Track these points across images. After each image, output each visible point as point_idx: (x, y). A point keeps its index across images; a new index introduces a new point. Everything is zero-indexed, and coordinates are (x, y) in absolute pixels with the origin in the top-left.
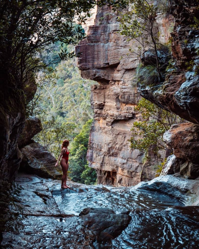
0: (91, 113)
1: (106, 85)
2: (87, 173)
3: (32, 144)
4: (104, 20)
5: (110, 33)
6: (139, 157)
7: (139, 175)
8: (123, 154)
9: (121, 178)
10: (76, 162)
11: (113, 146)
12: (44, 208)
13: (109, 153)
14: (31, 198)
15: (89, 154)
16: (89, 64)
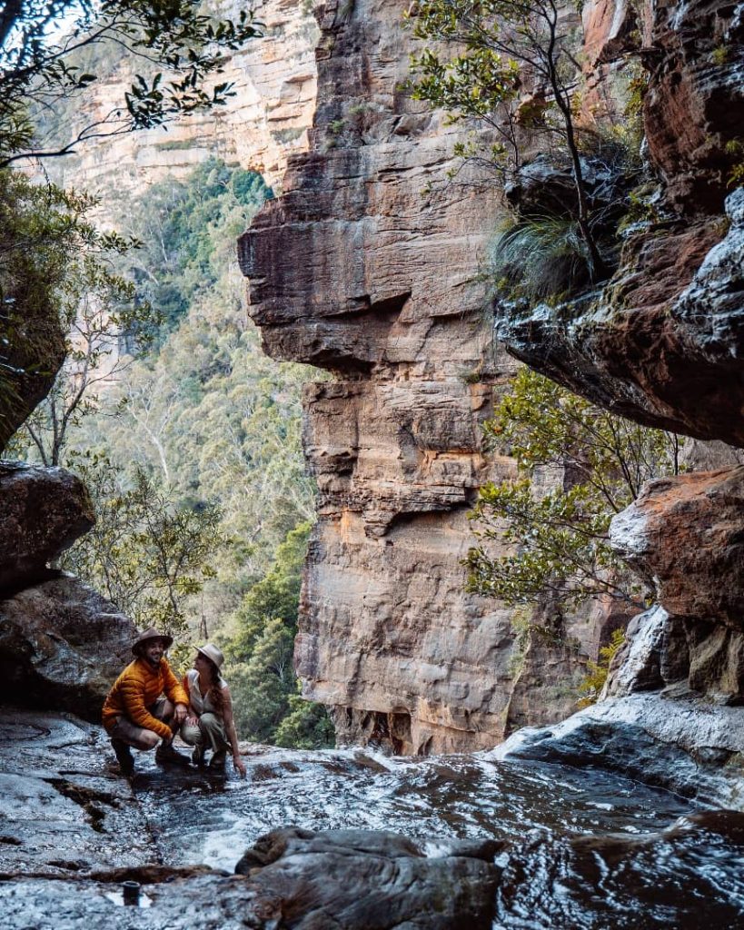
0: (306, 499)
1: (359, 383)
2: (297, 725)
3: (51, 583)
4: (346, 132)
5: (371, 182)
6: (495, 652)
7: (496, 724)
8: (435, 645)
9: (428, 738)
10: (255, 684)
11: (394, 616)
12: (87, 848)
13: (380, 643)
14: (32, 807)
15: (302, 650)
16: (291, 305)
